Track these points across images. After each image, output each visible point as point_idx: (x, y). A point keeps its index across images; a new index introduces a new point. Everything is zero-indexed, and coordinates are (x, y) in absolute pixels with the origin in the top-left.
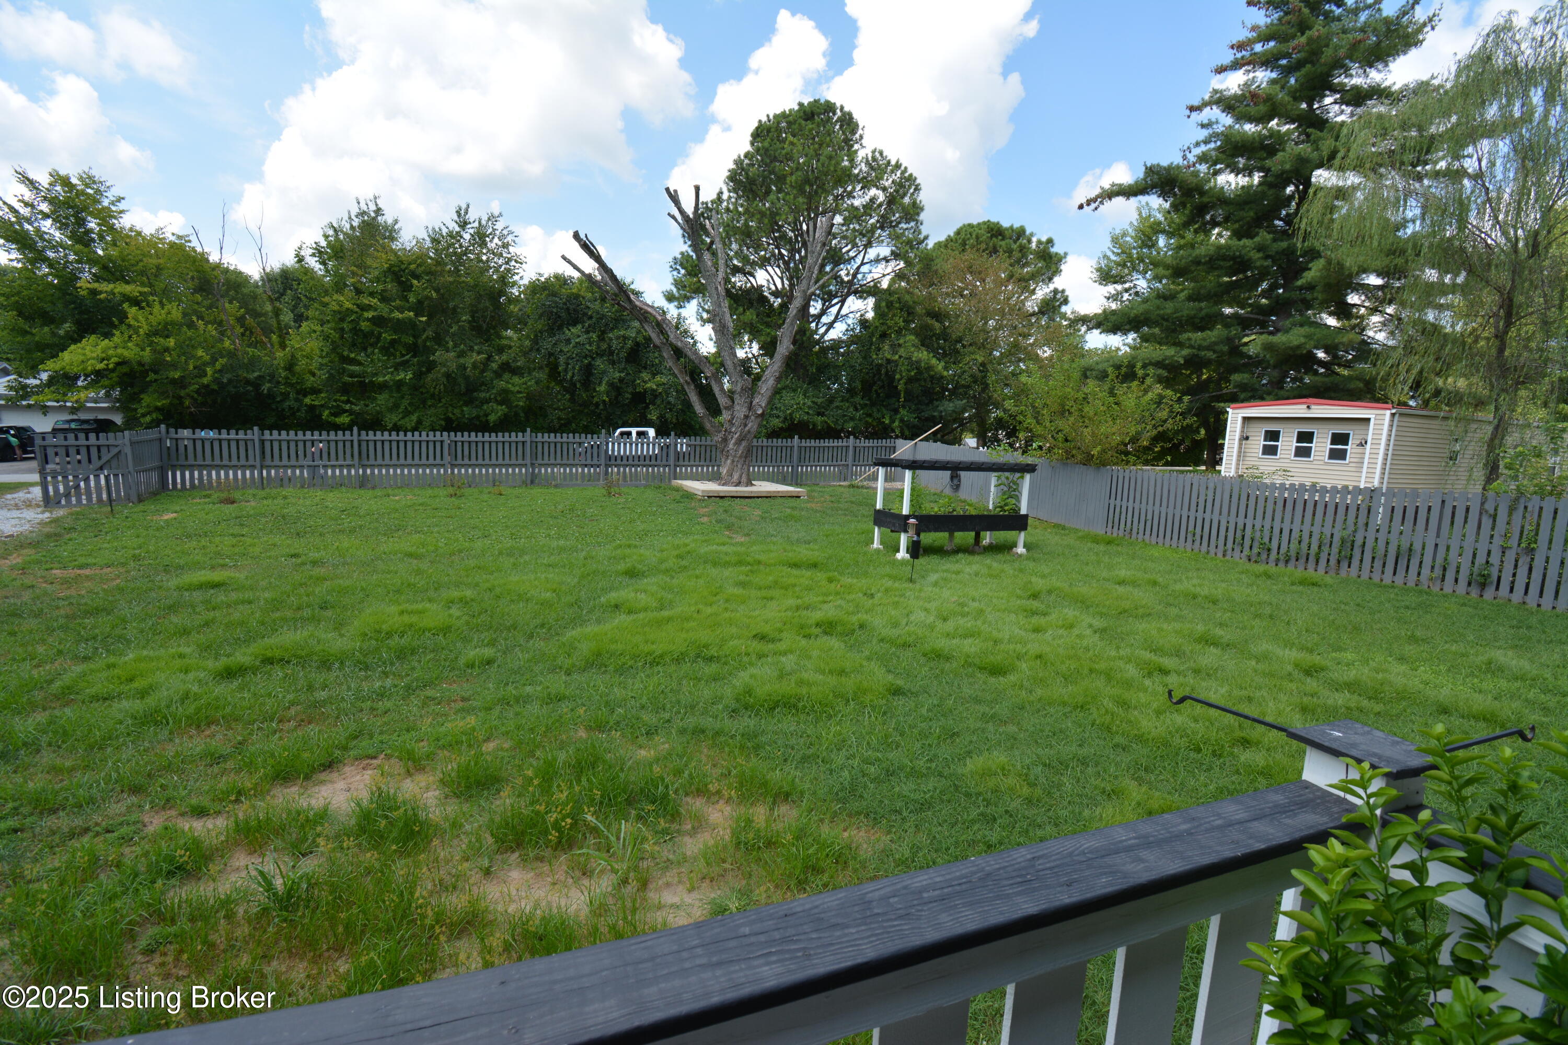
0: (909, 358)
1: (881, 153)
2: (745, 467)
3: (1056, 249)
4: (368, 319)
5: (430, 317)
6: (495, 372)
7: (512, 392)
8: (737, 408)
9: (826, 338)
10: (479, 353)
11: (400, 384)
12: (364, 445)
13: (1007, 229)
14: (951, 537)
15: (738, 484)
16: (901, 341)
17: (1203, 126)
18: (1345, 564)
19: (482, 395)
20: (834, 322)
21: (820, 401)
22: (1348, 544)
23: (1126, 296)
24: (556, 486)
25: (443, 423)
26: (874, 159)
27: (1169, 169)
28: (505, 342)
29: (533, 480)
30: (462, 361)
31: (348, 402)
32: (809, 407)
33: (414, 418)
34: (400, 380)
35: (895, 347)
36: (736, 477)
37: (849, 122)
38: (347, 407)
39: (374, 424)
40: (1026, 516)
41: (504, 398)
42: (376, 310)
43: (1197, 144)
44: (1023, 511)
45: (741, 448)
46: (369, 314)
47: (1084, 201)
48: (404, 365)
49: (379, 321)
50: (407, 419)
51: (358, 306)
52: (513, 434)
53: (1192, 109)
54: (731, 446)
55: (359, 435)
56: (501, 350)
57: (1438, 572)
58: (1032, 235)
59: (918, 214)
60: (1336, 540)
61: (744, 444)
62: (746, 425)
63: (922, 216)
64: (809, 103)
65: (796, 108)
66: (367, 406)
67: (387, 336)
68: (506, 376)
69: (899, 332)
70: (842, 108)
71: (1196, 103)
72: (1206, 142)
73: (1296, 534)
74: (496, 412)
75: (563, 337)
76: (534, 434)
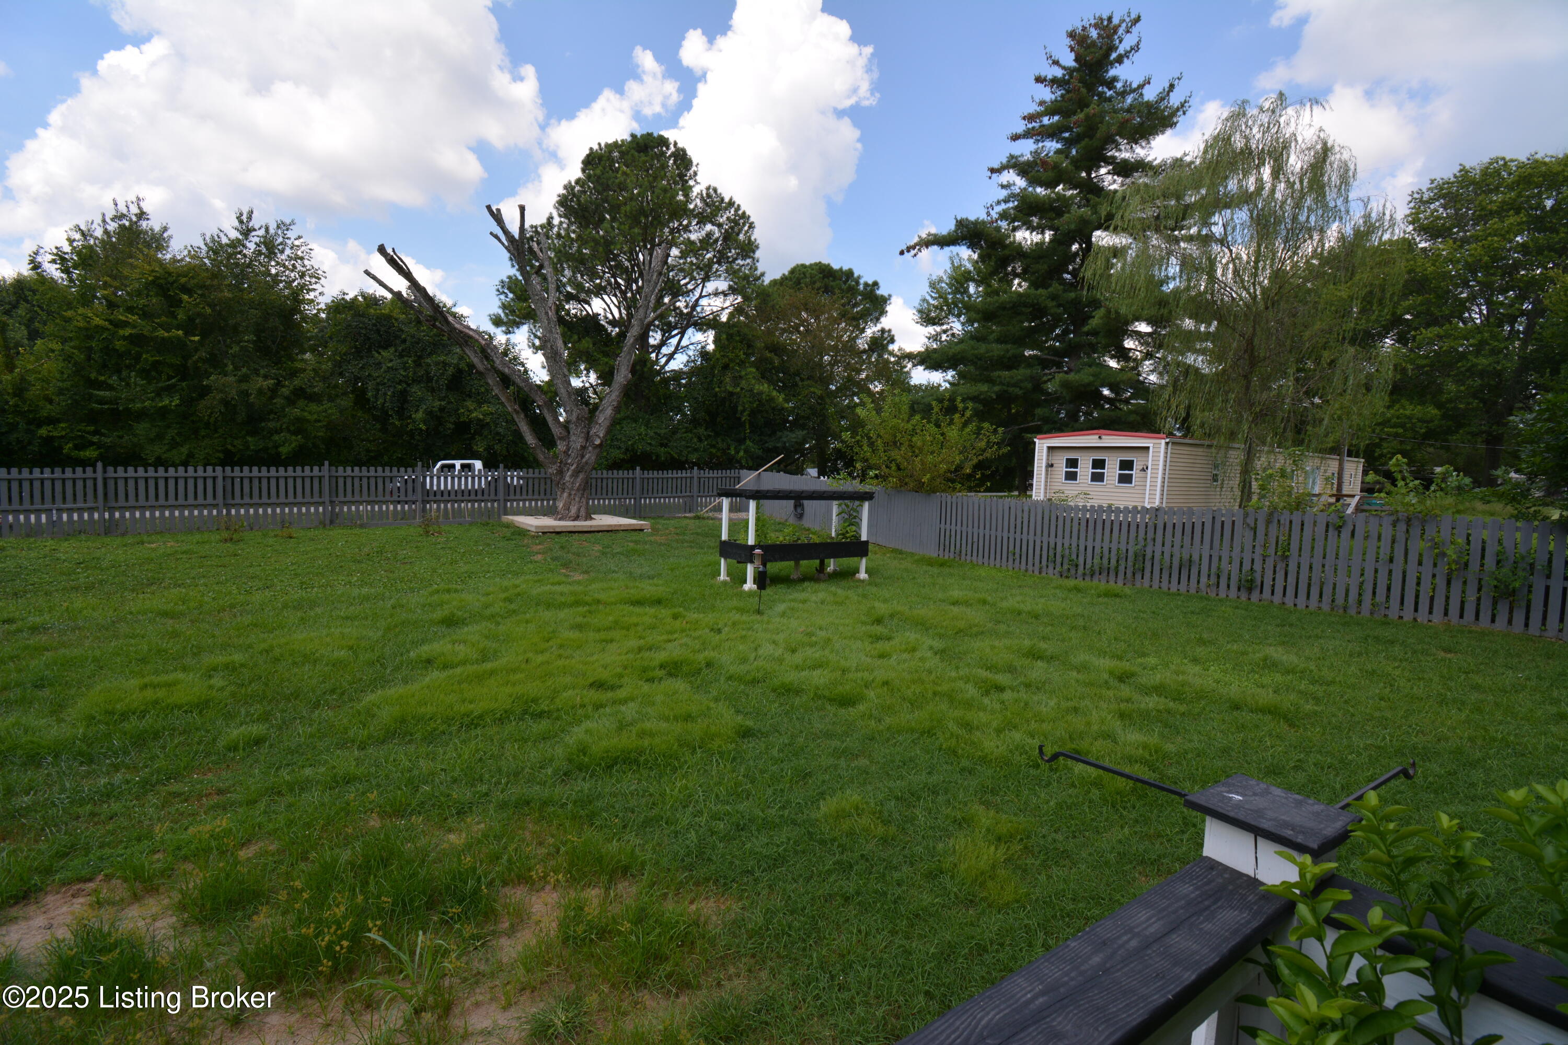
0: (751, 390)
1: (715, 190)
2: (584, 500)
3: (881, 292)
4: (124, 338)
5: (204, 336)
6: (287, 398)
7: (308, 421)
8: (573, 438)
9: (667, 368)
10: (266, 377)
11: (163, 412)
12: (111, 484)
13: (836, 271)
14: (797, 565)
15: (576, 518)
16: (743, 373)
17: (1003, 187)
18: (1138, 576)
19: (271, 425)
20: (674, 353)
21: (663, 431)
22: (1140, 557)
23: (944, 337)
24: (362, 526)
25: (221, 456)
26: (709, 195)
27: (976, 223)
28: (299, 365)
29: (332, 521)
30: (244, 386)
31: (96, 432)
32: (652, 438)
33: (184, 450)
34: (165, 407)
35: (737, 379)
36: (573, 510)
37: (682, 158)
38: (95, 439)
39: (132, 458)
40: (867, 543)
41: (299, 427)
42: (134, 327)
43: (999, 203)
44: (864, 538)
45: (579, 480)
46: (127, 332)
47: (904, 247)
48: (169, 389)
49: (137, 340)
50: (174, 452)
51: (111, 322)
52: (307, 468)
53: (993, 171)
54: (567, 478)
55: (105, 472)
56: (294, 373)
57: (1213, 580)
58: (859, 277)
59: (754, 252)
60: (1131, 554)
61: (581, 476)
62: (583, 456)
63: (758, 254)
64: (642, 136)
65: (629, 139)
66: (121, 437)
67: (148, 357)
68: (301, 403)
69: (740, 365)
70: (675, 144)
71: (996, 165)
72: (1006, 201)
73: (1098, 550)
74: (288, 444)
75: (371, 361)
76: (333, 468)
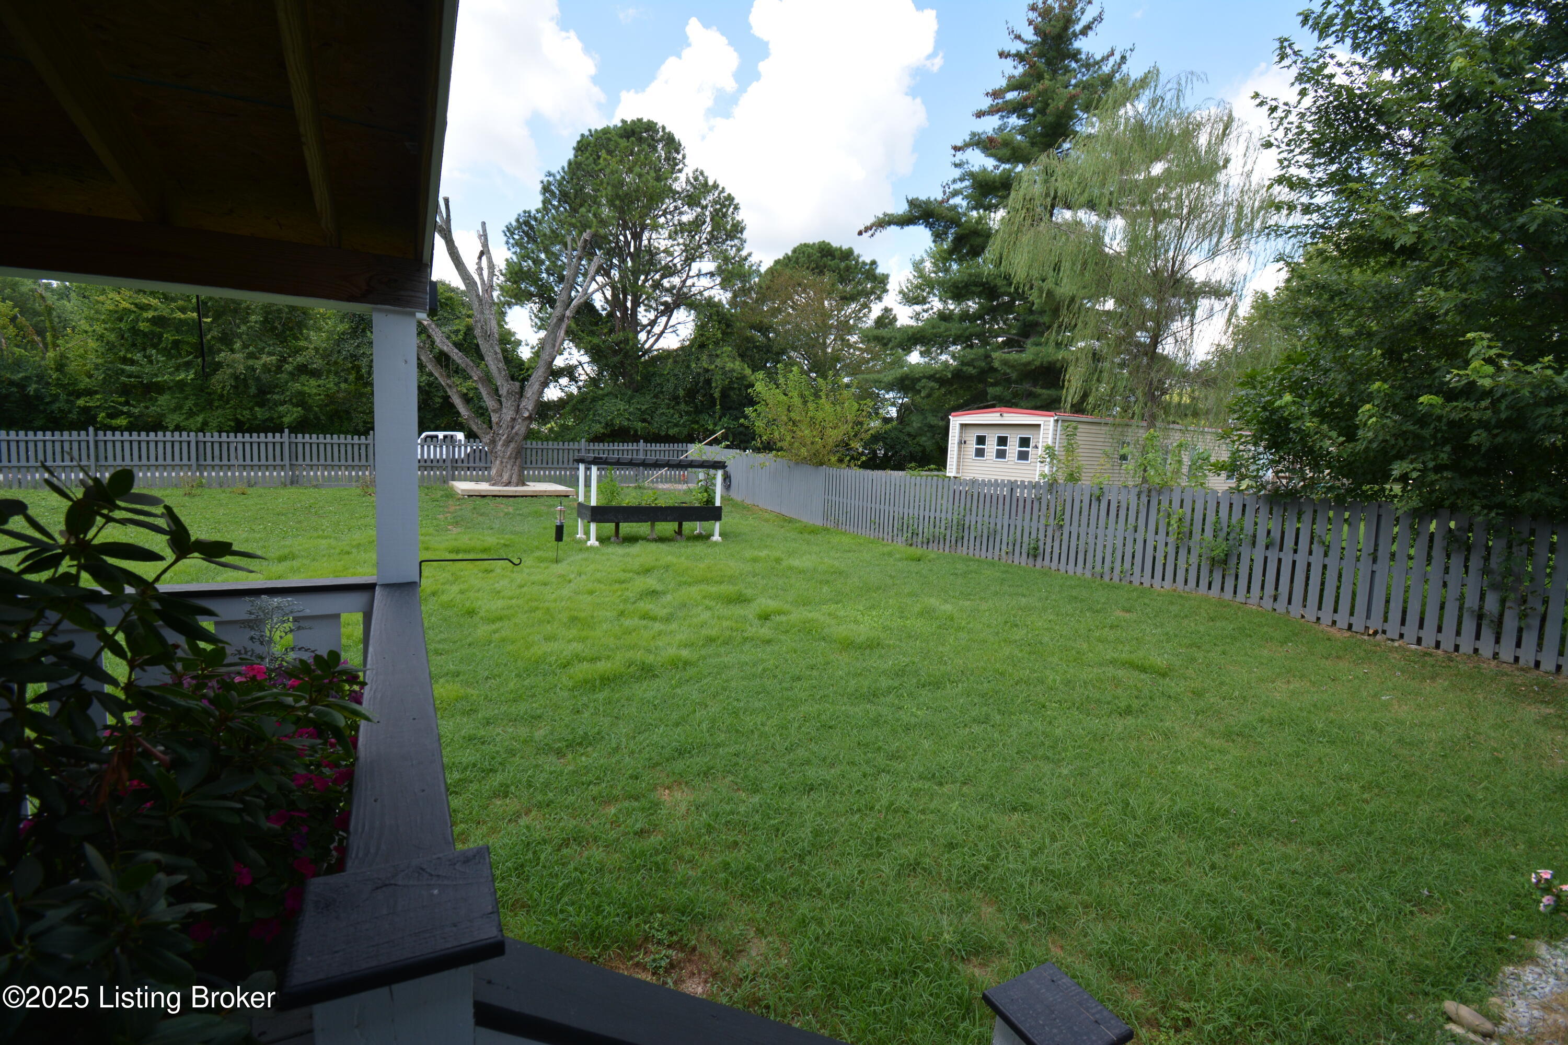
0: (723, 368)
1: (702, 173)
2: (516, 468)
3: (880, 270)
4: (148, 320)
5: (216, 319)
6: (291, 373)
7: (310, 395)
8: (504, 410)
9: (655, 347)
10: (270, 354)
11: (181, 385)
12: (101, 445)
13: (836, 249)
14: (653, 526)
15: (508, 484)
16: (719, 352)
17: (956, 165)
19: (276, 397)
20: (663, 332)
21: (644, 408)
22: (961, 526)
23: (926, 315)
24: (316, 486)
25: (232, 424)
26: (696, 179)
27: (928, 202)
28: (302, 343)
29: (294, 482)
30: (250, 362)
31: (127, 403)
32: (630, 414)
33: (200, 419)
34: (182, 380)
35: (713, 357)
36: (506, 477)
37: (672, 143)
38: (125, 409)
39: (157, 426)
40: (720, 508)
41: (301, 400)
42: (156, 310)
43: (954, 181)
44: (718, 504)
45: (510, 449)
46: (150, 314)
47: (862, 228)
48: (188, 365)
49: (159, 321)
50: (191, 420)
51: (136, 305)
52: (307, 436)
53: (956, 149)
54: (499, 448)
55: (96, 435)
56: (298, 351)
58: (859, 256)
59: (741, 232)
60: (955, 522)
61: (512, 445)
62: (513, 428)
63: (745, 235)
64: (633, 121)
65: (620, 124)
66: (147, 408)
67: (169, 337)
68: (303, 378)
69: (716, 343)
70: (664, 128)
71: (959, 143)
72: (962, 180)
74: (292, 414)
75: (365, 340)
76: (293, 435)
